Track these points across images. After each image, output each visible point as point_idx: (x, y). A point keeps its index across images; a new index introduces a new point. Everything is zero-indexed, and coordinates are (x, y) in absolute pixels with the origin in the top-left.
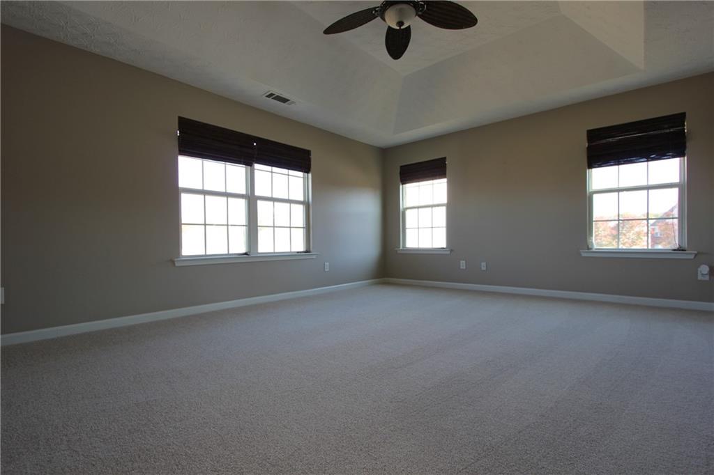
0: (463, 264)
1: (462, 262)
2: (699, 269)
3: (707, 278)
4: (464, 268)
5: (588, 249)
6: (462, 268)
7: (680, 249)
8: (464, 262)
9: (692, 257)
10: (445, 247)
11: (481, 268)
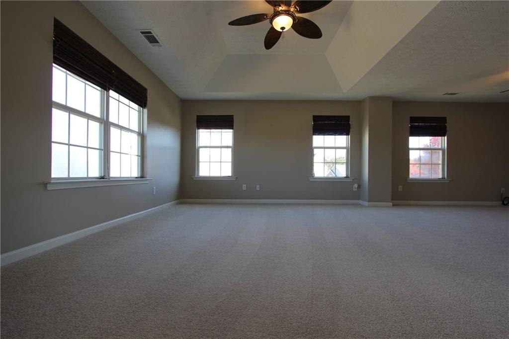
0: (244, 187)
1: (243, 185)
2: (354, 186)
3: (356, 190)
4: (245, 189)
5: (313, 177)
6: (243, 189)
7: (347, 177)
8: (245, 185)
9: (351, 180)
10: (230, 175)
11: (256, 188)
